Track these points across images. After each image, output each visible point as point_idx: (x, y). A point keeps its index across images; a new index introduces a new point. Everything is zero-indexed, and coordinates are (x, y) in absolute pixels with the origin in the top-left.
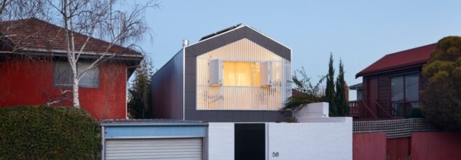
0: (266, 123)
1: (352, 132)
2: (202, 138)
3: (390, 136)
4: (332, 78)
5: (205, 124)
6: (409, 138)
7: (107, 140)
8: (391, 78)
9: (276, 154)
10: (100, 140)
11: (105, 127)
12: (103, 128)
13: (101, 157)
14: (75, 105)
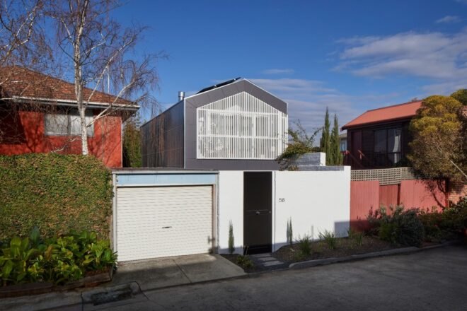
0: (273, 172)
1: (350, 179)
2: (212, 185)
3: (383, 183)
4: (328, 131)
5: (216, 172)
6: (399, 185)
7: (118, 187)
8: (374, 131)
9: (283, 200)
10: (112, 187)
11: (117, 175)
12: (114, 176)
13: (112, 204)
14: (84, 154)
